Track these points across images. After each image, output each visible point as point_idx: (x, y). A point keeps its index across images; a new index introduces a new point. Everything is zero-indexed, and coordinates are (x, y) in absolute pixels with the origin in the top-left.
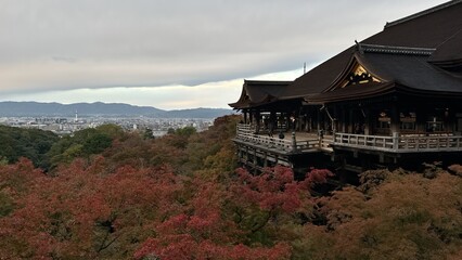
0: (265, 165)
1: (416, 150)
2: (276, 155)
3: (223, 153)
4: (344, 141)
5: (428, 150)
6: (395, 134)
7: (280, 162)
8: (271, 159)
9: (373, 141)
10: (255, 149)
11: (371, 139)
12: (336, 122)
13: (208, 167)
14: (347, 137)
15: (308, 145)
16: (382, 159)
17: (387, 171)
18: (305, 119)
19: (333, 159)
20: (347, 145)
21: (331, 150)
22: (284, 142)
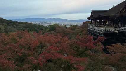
0: (96, 36)
2: (99, 33)
3: (84, 32)
4: (122, 29)
7: (100, 35)
8: (98, 34)
10: (93, 31)
12: (121, 23)
14: (123, 28)
15: (110, 30)
18: (111, 22)
19: (118, 35)
20: (123, 30)
21: (117, 32)
22: (102, 29)
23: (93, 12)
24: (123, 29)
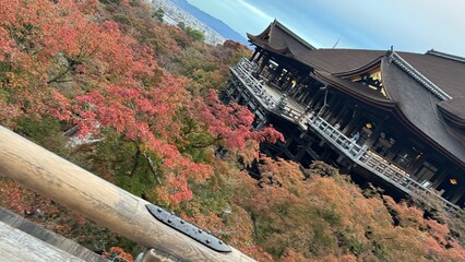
1: (371, 169)
2: (258, 105)
3: (216, 75)
4: (320, 127)
5: (381, 175)
6: (365, 147)
7: (257, 112)
8: (252, 105)
9: (343, 142)
10: (245, 88)
11: (343, 139)
12: (327, 108)
13: (195, 79)
14: (325, 125)
15: (290, 112)
16: (339, 160)
17: (337, 171)
18: (303, 90)
19: (301, 136)
20: (321, 131)
21: (306, 128)
22: (271, 97)
23: (277, 26)
24: (322, 129)
